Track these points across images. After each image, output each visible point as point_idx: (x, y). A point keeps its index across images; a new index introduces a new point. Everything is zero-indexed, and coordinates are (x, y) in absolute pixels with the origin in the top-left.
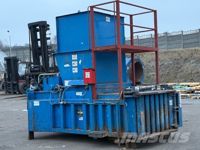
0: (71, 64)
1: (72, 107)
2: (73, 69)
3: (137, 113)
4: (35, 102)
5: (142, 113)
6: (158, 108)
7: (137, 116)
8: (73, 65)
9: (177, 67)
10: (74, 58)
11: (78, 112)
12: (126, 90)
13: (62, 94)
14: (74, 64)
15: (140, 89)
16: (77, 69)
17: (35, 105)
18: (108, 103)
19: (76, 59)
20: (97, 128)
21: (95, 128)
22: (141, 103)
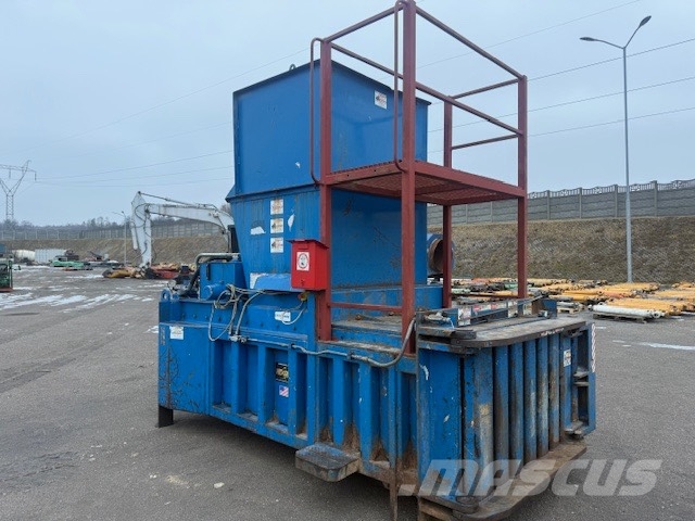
0: (266, 227)
1: (262, 354)
2: (272, 241)
3: (463, 409)
4: (173, 329)
5: (485, 411)
6: (533, 382)
7: (463, 420)
8: (272, 231)
10: (275, 208)
11: (279, 371)
12: (425, 322)
13: (239, 310)
14: (274, 226)
15: (473, 314)
16: (281, 241)
17: (172, 337)
18: (364, 358)
19: (281, 211)
20: (326, 433)
21: (321, 435)
22: (480, 375)
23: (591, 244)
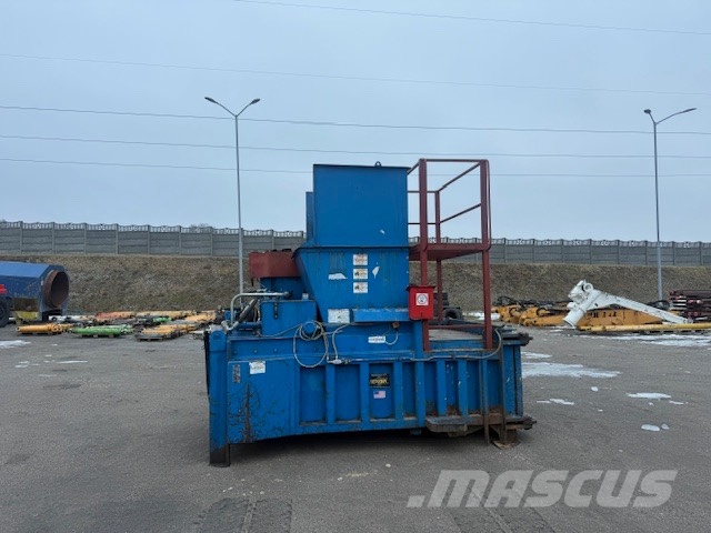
0: (348, 273)
1: (365, 370)
2: (355, 284)
3: (515, 373)
4: (252, 365)
8: (355, 277)
9: (121, 285)
10: (358, 261)
11: (373, 381)
14: (357, 274)
16: (365, 285)
17: (253, 372)
19: (366, 263)
20: (454, 408)
23: (201, 279)
